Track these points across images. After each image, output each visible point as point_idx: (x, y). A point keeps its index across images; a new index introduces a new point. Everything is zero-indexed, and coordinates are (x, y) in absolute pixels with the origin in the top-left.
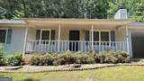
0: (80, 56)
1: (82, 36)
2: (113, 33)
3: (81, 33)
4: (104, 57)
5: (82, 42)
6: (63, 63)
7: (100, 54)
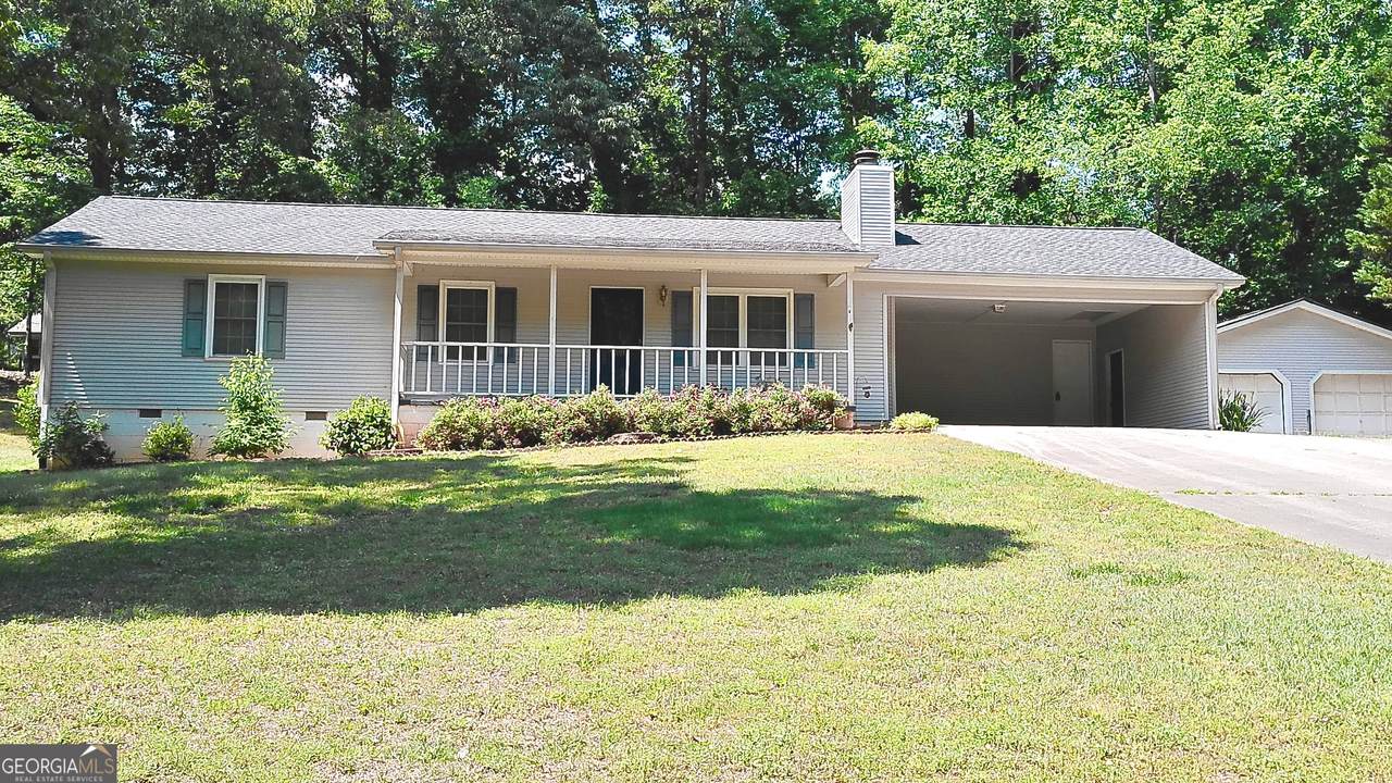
0: (649, 408)
1: (655, 318)
2: (805, 302)
3: (648, 303)
4: (744, 410)
5: (655, 349)
6: (580, 437)
7: (733, 401)
